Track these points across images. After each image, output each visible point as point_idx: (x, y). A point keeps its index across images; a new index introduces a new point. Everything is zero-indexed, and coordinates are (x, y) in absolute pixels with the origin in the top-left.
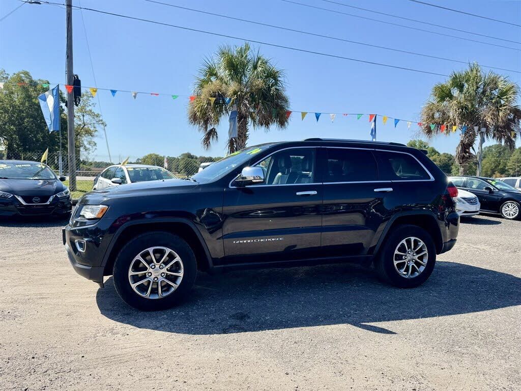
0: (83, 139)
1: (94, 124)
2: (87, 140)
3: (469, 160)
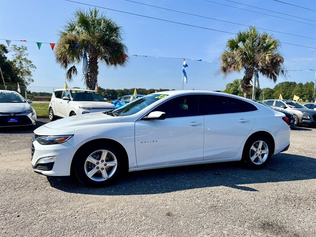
0: (24, 77)
1: (28, 67)
2: (27, 78)
3: (249, 89)
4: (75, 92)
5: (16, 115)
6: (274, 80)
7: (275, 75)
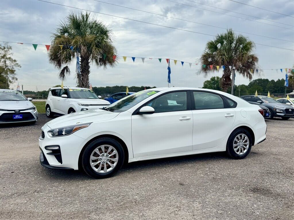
0: (8, 76)
1: (13, 66)
2: (11, 76)
3: (228, 86)
4: (72, 90)
5: (21, 112)
6: (250, 78)
7: (251, 73)
